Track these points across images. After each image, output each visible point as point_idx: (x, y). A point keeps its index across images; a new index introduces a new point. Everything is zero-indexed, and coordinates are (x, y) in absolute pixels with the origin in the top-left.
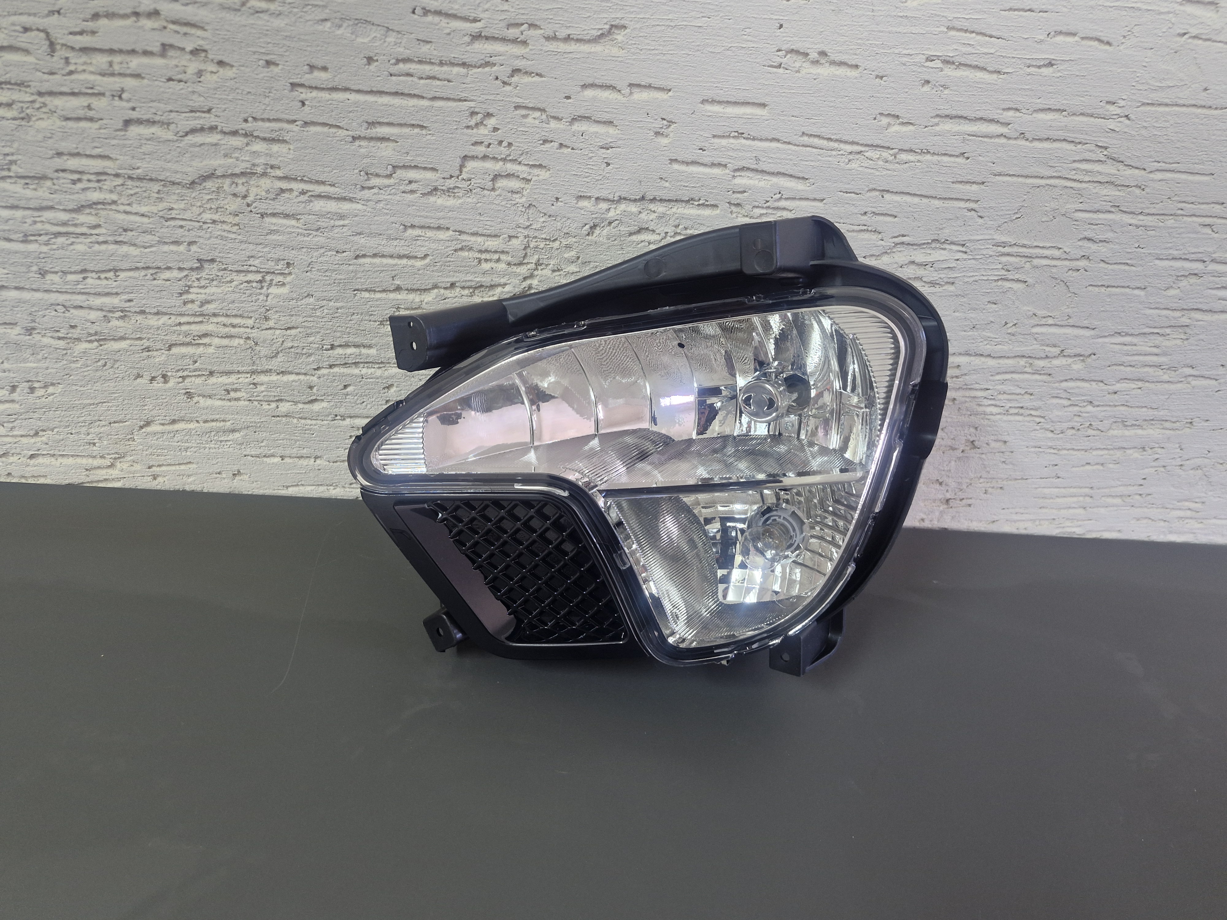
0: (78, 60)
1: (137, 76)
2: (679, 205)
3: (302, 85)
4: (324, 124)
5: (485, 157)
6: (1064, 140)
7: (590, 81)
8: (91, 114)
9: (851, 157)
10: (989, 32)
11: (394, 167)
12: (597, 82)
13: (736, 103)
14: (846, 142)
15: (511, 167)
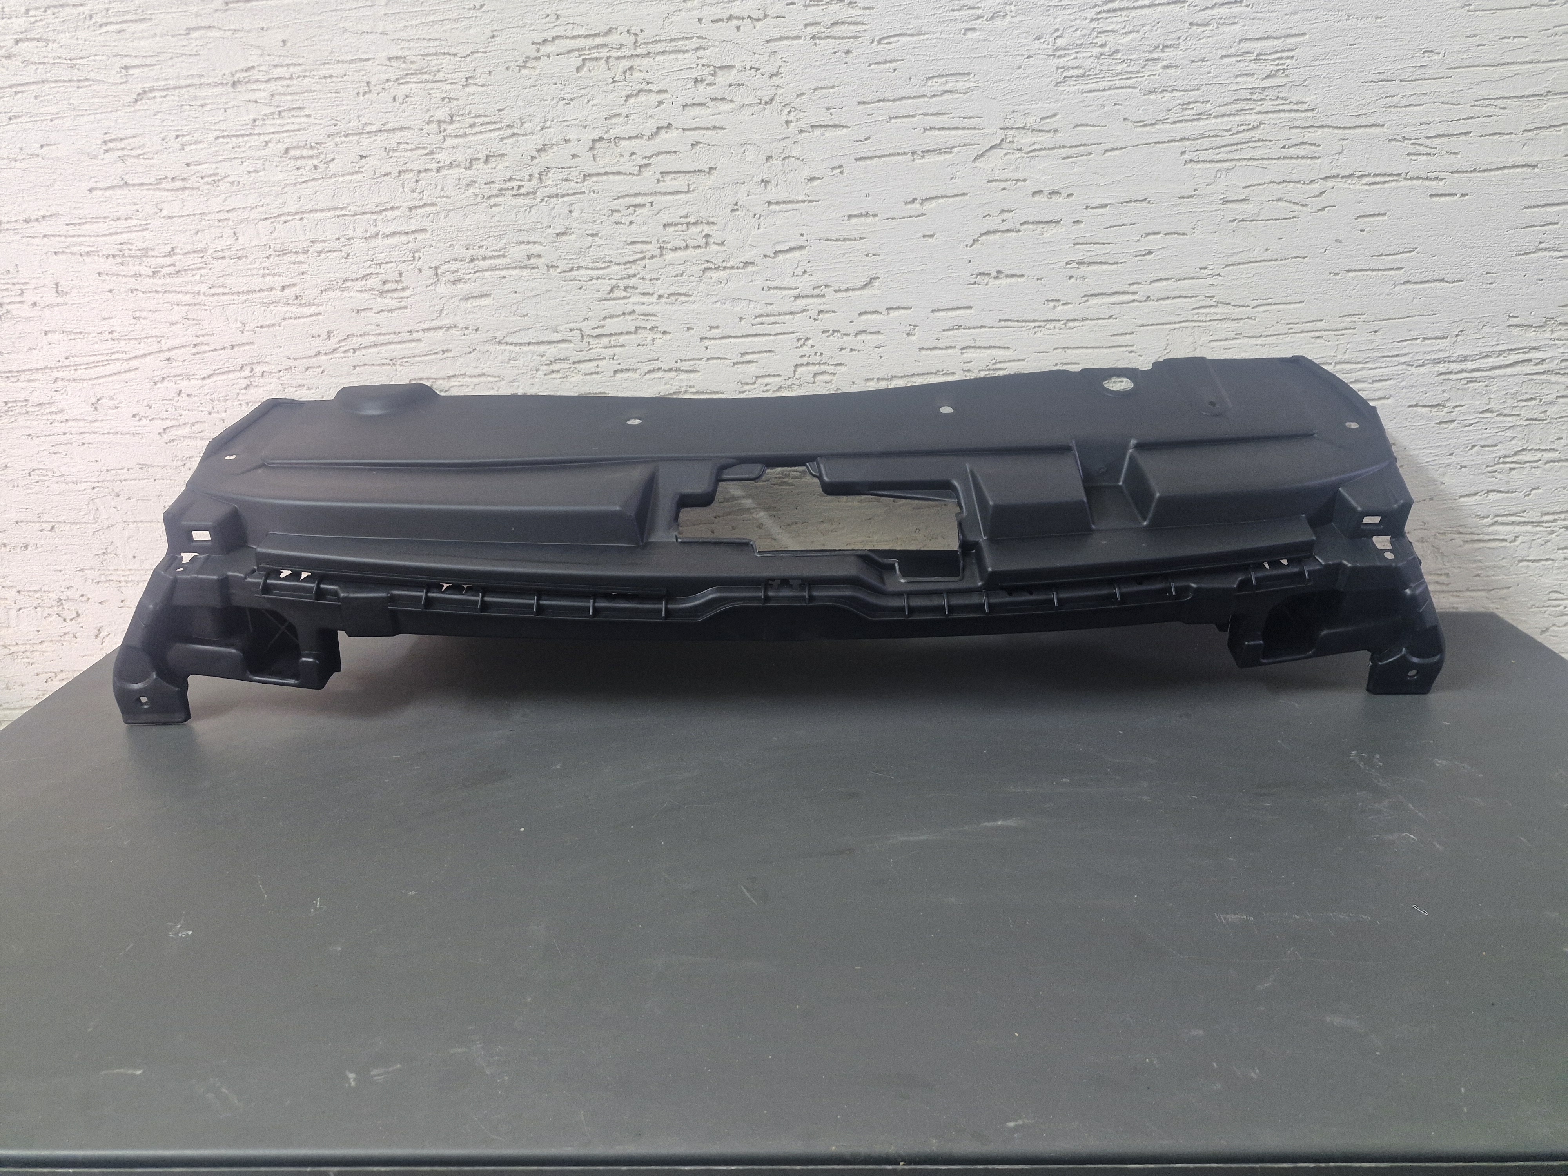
0: (594, 342)
1: (623, 346)
2: (931, 376)
3: (706, 338)
4: (718, 358)
5: (808, 364)
6: (1180, 297)
7: (863, 310)
8: (598, 370)
9: (1036, 330)
10: (1101, 241)
11: (757, 377)
12: (868, 310)
13: (953, 309)
14: (1029, 321)
15: (823, 368)
